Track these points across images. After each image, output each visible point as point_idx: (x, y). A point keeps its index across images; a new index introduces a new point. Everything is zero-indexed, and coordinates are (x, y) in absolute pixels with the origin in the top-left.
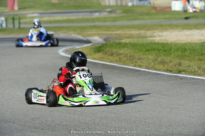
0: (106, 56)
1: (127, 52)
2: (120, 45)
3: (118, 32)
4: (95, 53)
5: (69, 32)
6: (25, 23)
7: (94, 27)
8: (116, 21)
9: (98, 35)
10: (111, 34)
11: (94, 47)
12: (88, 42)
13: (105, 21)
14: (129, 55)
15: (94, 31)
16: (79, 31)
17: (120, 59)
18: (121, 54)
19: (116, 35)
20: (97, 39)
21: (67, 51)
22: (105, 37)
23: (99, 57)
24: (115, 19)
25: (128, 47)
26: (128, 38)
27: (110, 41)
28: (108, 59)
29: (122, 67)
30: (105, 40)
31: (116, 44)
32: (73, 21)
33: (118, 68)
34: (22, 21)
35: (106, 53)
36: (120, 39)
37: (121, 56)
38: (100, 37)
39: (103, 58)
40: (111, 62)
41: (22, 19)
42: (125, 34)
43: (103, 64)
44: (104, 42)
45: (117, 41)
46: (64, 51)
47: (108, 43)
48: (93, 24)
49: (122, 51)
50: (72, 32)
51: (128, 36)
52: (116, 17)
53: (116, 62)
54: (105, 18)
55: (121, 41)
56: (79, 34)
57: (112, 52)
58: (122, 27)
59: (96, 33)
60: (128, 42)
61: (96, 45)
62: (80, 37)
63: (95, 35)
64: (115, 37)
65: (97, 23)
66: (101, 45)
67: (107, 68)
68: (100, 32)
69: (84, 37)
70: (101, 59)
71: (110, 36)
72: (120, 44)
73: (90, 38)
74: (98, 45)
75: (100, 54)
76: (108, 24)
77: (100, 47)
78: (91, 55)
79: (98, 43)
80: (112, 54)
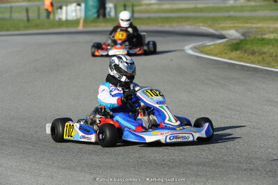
0: (246, 55)
1: (272, 50)
2: (263, 42)
3: (259, 25)
4: (232, 51)
5: (197, 24)
6: (141, 12)
7: (229, 18)
8: (255, 11)
9: (234, 28)
10: (251, 28)
11: (229, 43)
12: (222, 37)
13: (242, 11)
14: (274, 54)
15: (229, 24)
16: (209, 22)
17: (263, 59)
18: (264, 53)
19: (256, 28)
20: (233, 34)
21: (196, 48)
22: (243, 31)
23: (237, 56)
24: (254, 9)
25: (273, 44)
26: (272, 32)
27: (250, 37)
28: (249, 59)
29: (266, 70)
30: (244, 34)
31: (258, 39)
32: (201, 10)
33: (262, 71)
34: (136, 9)
35: (245, 51)
36: (262, 34)
37: (264, 56)
38: (237, 31)
39: (242, 58)
40: (252, 63)
41: (136, 6)
42: (269, 28)
43: (242, 66)
44: (242, 38)
45: (259, 37)
46: (192, 49)
47: (248, 38)
48: (227, 14)
49: (266, 50)
50: (201, 24)
51: (272, 30)
52: (256, 6)
53: (259, 63)
54: (242, 7)
55: (264, 36)
56: (209, 26)
57: (253, 50)
58: (263, 19)
59: (231, 25)
60: (272, 38)
61: (233, 42)
62: (212, 31)
63: (230, 28)
64: (256, 31)
65: (232, 13)
66: (238, 41)
67: (248, 71)
68: (237, 25)
69: (216, 30)
70: (240, 59)
71: (250, 30)
72: (263, 40)
73: (224, 32)
74: (235, 42)
75: (238, 52)
76: (246, 14)
77: (238, 44)
78: (226, 53)
79: (235, 39)
80: (253, 53)
